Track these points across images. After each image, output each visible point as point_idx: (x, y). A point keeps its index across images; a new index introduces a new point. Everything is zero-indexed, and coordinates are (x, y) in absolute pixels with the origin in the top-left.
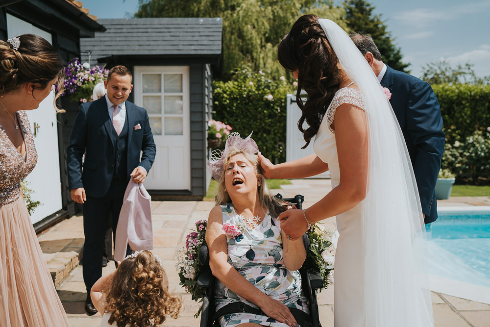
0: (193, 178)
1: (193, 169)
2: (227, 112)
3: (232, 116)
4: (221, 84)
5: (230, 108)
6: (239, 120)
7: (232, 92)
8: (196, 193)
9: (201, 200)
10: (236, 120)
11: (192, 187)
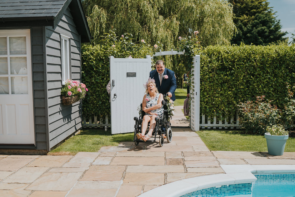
0: (36, 134)
1: (36, 126)
2: (95, 71)
3: (99, 76)
4: (91, 47)
5: (96, 68)
6: (105, 79)
7: (98, 54)
8: (40, 147)
9: (46, 154)
10: (103, 79)
11: (36, 142)
